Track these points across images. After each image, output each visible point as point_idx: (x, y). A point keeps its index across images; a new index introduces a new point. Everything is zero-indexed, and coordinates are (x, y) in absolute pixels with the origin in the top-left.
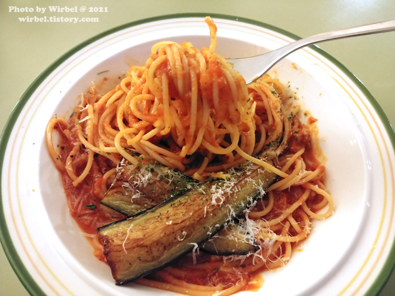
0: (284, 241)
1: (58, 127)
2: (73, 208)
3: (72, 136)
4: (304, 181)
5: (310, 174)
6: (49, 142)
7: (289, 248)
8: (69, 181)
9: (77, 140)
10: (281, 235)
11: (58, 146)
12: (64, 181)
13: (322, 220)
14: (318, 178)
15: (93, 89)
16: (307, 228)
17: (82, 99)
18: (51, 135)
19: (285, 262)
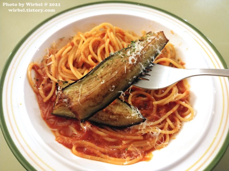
0: (165, 133)
1: (35, 68)
2: (43, 115)
3: (43, 73)
4: (177, 99)
5: (180, 95)
6: (29, 76)
7: (168, 137)
8: (41, 99)
9: (46, 75)
10: (163, 130)
11: (34, 79)
12: (38, 99)
13: (187, 122)
14: (185, 98)
15: (54, 46)
16: (179, 126)
17: (48, 51)
18: (31, 73)
19: (165, 145)
